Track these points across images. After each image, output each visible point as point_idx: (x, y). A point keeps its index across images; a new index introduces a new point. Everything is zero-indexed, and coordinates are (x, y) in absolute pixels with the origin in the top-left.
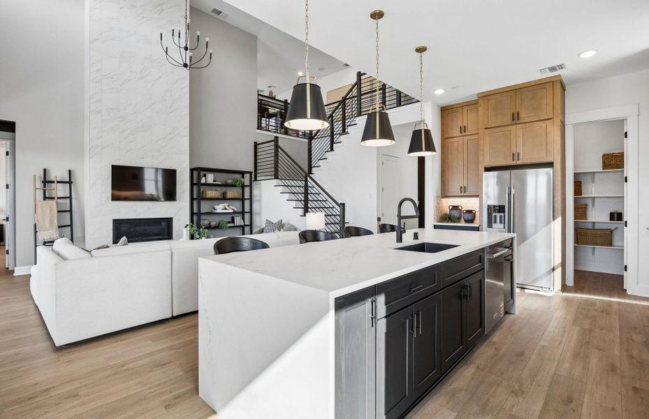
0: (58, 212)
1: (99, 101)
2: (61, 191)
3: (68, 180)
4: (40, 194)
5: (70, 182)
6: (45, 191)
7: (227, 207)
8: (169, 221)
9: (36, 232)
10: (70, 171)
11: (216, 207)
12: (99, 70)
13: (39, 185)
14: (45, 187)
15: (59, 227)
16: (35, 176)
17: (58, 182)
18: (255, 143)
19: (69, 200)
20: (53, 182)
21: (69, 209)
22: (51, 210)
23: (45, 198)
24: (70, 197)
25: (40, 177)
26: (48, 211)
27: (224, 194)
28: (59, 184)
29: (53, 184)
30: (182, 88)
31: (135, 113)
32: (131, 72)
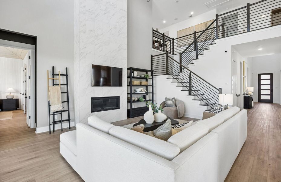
0: (62, 93)
1: (85, 25)
2: (62, 80)
3: (65, 74)
4: (51, 82)
5: (67, 75)
6: (53, 80)
7: (143, 90)
8: (118, 98)
9: (49, 106)
10: (66, 68)
11: (137, 90)
12: (85, 6)
13: (51, 76)
14: (53, 77)
15: (62, 102)
16: (48, 71)
17: (61, 75)
18: (152, 55)
19: (66, 86)
20: (58, 75)
21: (66, 91)
22: (58, 92)
23: (54, 85)
24: (67, 84)
25: (50, 71)
26: (56, 93)
27: (141, 83)
28: (61, 76)
29: (57, 76)
30: (124, 22)
31: (102, 34)
32: (100, 9)
